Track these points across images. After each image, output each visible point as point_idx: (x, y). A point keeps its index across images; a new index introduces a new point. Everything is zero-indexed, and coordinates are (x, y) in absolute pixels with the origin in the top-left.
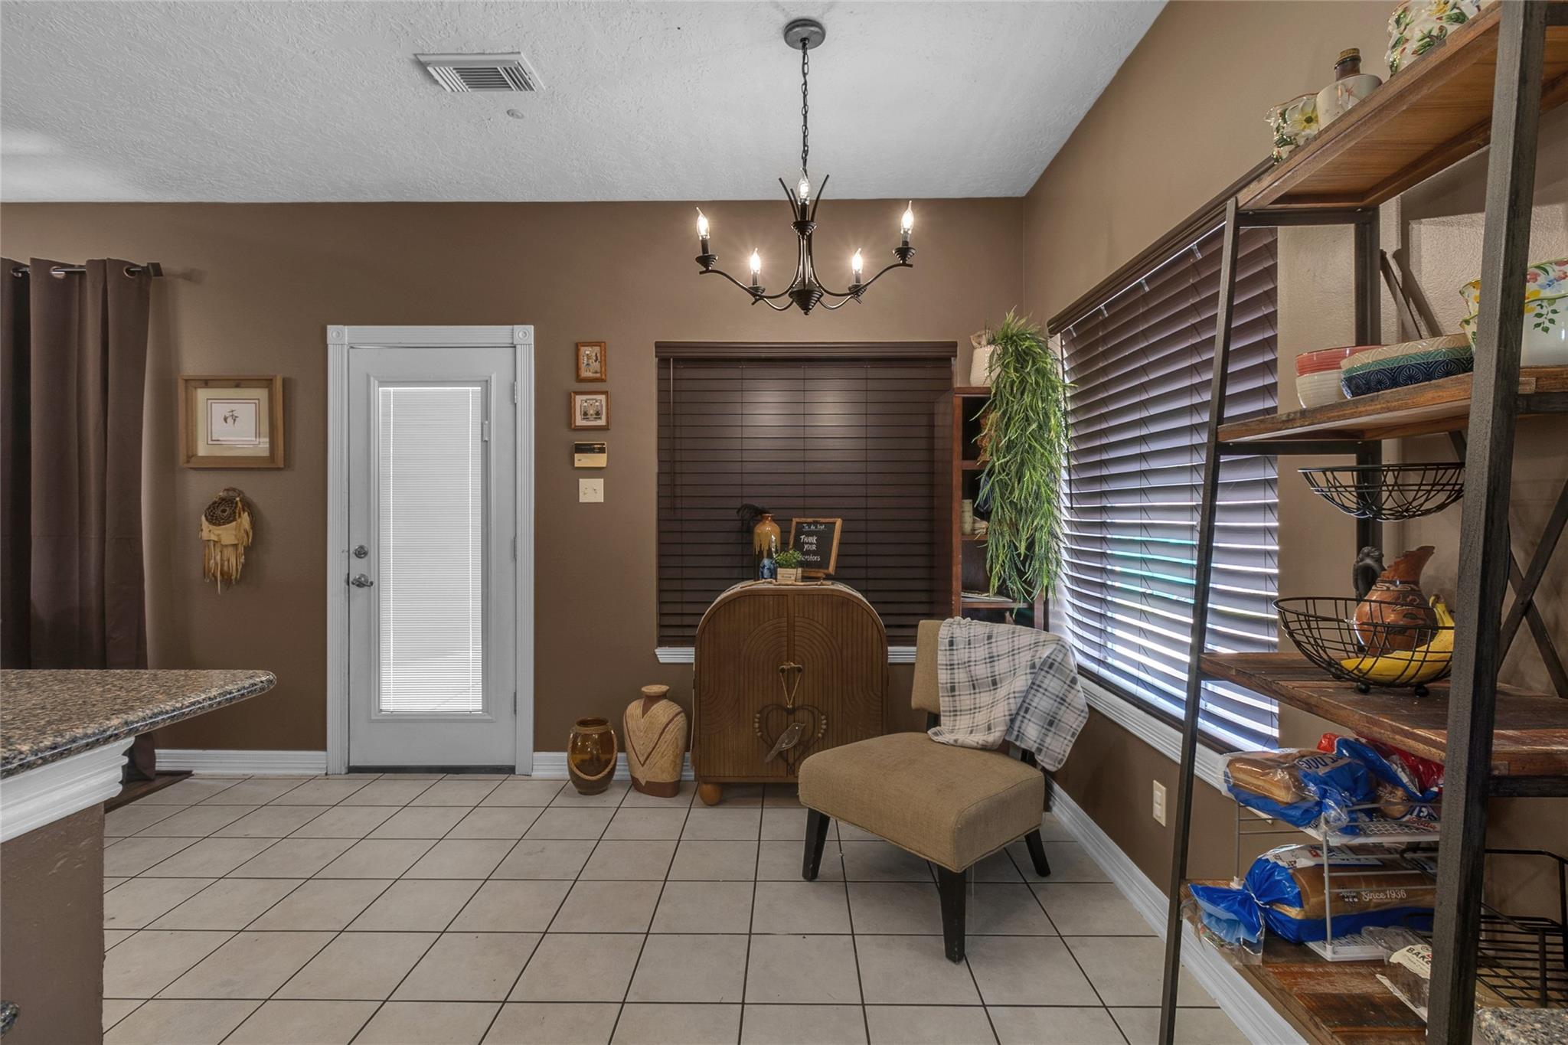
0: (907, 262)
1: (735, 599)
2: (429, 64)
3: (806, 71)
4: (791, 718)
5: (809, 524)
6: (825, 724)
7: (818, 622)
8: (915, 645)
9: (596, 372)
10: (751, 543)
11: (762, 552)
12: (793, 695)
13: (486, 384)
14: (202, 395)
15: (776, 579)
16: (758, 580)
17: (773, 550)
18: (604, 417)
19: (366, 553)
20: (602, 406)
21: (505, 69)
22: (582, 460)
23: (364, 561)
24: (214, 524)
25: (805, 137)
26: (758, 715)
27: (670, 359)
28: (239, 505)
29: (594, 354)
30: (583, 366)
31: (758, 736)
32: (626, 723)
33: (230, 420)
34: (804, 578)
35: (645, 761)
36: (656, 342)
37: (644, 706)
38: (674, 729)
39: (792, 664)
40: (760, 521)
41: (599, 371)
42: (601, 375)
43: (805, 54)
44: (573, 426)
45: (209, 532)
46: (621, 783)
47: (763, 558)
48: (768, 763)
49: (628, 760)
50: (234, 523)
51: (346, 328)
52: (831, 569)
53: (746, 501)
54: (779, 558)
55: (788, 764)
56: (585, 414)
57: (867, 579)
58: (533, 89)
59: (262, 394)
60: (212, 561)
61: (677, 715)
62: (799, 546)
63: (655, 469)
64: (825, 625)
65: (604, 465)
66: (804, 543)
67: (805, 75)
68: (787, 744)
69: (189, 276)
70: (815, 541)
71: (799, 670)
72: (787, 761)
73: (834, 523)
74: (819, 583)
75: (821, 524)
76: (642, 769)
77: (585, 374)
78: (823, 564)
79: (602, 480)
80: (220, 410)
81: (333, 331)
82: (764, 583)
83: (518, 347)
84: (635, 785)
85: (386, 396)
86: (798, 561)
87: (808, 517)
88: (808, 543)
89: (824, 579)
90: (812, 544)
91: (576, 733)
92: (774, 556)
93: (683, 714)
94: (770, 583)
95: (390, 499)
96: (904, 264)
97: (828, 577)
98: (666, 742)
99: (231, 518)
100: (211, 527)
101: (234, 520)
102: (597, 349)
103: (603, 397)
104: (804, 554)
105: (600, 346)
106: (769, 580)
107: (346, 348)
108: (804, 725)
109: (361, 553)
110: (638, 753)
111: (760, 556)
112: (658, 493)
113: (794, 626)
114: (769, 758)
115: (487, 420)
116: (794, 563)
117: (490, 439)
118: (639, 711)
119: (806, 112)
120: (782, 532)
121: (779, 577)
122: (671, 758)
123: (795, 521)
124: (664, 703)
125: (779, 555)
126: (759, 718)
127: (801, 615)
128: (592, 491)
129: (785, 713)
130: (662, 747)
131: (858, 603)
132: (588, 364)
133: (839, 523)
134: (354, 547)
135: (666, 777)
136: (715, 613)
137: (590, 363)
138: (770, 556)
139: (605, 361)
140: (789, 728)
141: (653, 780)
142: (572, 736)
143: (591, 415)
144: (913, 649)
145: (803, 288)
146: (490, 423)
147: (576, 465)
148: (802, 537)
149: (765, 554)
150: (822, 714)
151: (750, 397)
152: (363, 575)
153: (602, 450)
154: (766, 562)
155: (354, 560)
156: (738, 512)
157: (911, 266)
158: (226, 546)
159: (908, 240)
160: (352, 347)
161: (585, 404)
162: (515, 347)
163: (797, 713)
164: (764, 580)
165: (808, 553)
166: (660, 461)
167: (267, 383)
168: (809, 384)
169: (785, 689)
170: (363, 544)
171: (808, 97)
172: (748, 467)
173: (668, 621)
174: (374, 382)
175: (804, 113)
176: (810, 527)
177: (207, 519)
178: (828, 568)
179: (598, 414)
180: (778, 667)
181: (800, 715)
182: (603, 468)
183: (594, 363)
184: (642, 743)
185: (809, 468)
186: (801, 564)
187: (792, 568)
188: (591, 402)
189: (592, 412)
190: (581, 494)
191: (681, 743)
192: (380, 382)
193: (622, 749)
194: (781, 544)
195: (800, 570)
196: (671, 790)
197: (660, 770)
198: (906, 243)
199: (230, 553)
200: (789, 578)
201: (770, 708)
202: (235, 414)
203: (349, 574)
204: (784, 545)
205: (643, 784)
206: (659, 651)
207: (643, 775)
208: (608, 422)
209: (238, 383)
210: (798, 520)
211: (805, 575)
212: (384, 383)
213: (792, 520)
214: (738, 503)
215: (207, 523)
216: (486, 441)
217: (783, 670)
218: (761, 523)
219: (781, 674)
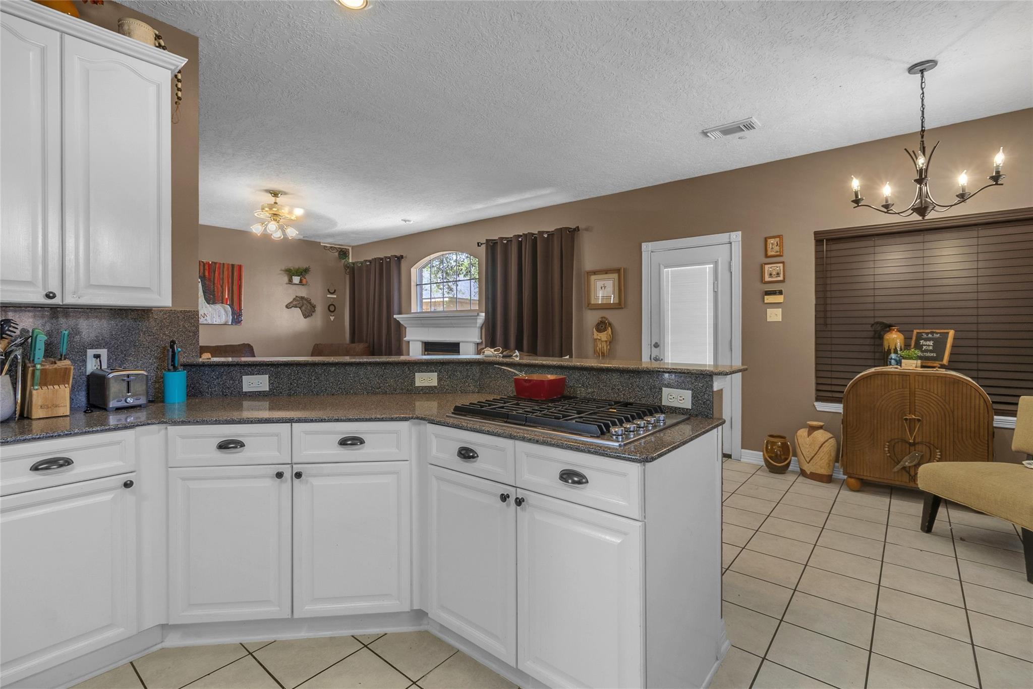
0: (999, 183)
1: (871, 376)
2: (707, 132)
3: (923, 87)
4: (912, 448)
5: (927, 334)
6: (939, 455)
7: (933, 393)
8: (1016, 417)
9: (777, 252)
10: (882, 345)
11: (890, 350)
12: (914, 435)
13: (716, 263)
14: (593, 278)
15: (901, 366)
16: (887, 366)
17: (899, 349)
18: (782, 275)
19: (658, 346)
20: (780, 270)
21: (744, 125)
22: (769, 299)
23: (658, 349)
24: (599, 332)
25: (922, 122)
26: (887, 444)
27: (823, 240)
28: (607, 324)
29: (776, 243)
30: (769, 250)
31: (887, 456)
32: (797, 440)
33: (603, 288)
34: (922, 367)
35: (810, 461)
36: (815, 232)
37: (808, 432)
38: (829, 446)
39: (914, 417)
40: (888, 331)
41: (779, 251)
42: (780, 253)
43: (922, 77)
44: (764, 282)
45: (597, 335)
46: (793, 472)
47: (891, 353)
48: (895, 472)
49: (799, 461)
50: (606, 332)
51: (650, 244)
52: (945, 361)
53: (877, 320)
54: (903, 353)
55: (910, 475)
56: (771, 275)
57: (978, 370)
58: (754, 128)
59: (616, 276)
60: (598, 348)
61: (830, 438)
62: (918, 346)
63: (814, 302)
64: (940, 395)
65: (782, 301)
66: (923, 345)
67: (922, 89)
68: (909, 463)
69: (587, 229)
70: (932, 344)
71: (919, 420)
72: (909, 473)
73: (948, 333)
74: (935, 369)
75: (937, 333)
76: (808, 465)
77: (770, 253)
78: (940, 357)
79: (781, 309)
80: (599, 284)
81: (644, 245)
82: (892, 368)
83: (733, 243)
84: (803, 473)
85: (668, 272)
86: (918, 356)
87: (927, 329)
88: (926, 345)
89: (939, 368)
90: (929, 346)
91: (768, 441)
92: (899, 352)
93: (834, 439)
94: (897, 368)
95: (669, 322)
96: (997, 184)
97: (942, 366)
98: (823, 452)
99: (605, 330)
100: (598, 333)
101: (606, 330)
102: (778, 239)
103: (781, 265)
104: (922, 352)
105: (780, 238)
106: (896, 366)
107: (650, 252)
108: (922, 454)
109: (656, 346)
110: (805, 456)
111: (889, 352)
112: (816, 316)
113: (915, 394)
114: (895, 469)
115: (716, 281)
116: (914, 357)
117: (718, 290)
118: (806, 434)
119: (923, 109)
120: (905, 338)
121: (903, 364)
122: (827, 461)
123: (915, 332)
124: (821, 431)
125: (903, 352)
126: (888, 446)
127: (920, 388)
128: (774, 315)
129: (908, 446)
130: (821, 454)
131: (967, 384)
132: (772, 248)
133: (952, 333)
134: (653, 343)
135: (823, 471)
136: (857, 382)
137: (773, 247)
138: (896, 352)
139: (782, 245)
140: (911, 454)
141: (814, 472)
142: (765, 442)
143: (774, 275)
144: (1015, 419)
145: (920, 206)
146: (718, 282)
147: (765, 302)
148: (922, 341)
149: (892, 351)
150: (937, 449)
151: (879, 257)
152: (657, 356)
153: (780, 293)
154: (893, 356)
155: (653, 348)
156: (871, 326)
157: (1002, 184)
158: (603, 341)
159: (1000, 170)
160: (652, 252)
161: (771, 269)
162: (731, 243)
163: (917, 446)
164: (891, 366)
165: (926, 351)
166: (817, 298)
167: (618, 271)
168: (928, 245)
169: (908, 430)
170: (657, 341)
171: (924, 100)
172: (878, 299)
173: (821, 387)
174: (662, 267)
175: (922, 109)
176: (927, 336)
177: (596, 330)
178: (942, 361)
179: (778, 274)
180: (902, 418)
181: (919, 447)
182: (781, 303)
183: (776, 247)
184: (807, 451)
185: (927, 298)
186: (920, 358)
187: (914, 359)
188: (774, 268)
189: (774, 273)
190: (768, 317)
191: (833, 454)
192: (664, 266)
193: (795, 455)
194: (905, 345)
195: (919, 362)
196: (828, 479)
197: (820, 466)
198: (998, 172)
199: (604, 344)
200: (911, 365)
201: (896, 441)
202: (605, 285)
203: (651, 355)
204: (907, 346)
205: (809, 473)
206: (816, 404)
207: (808, 469)
208: (784, 278)
209: (606, 272)
210: (918, 331)
211: (924, 364)
212: (666, 267)
213: (913, 331)
214: (872, 321)
215: (596, 332)
216: (716, 291)
217: (906, 419)
218: (889, 333)
219: (904, 421)
